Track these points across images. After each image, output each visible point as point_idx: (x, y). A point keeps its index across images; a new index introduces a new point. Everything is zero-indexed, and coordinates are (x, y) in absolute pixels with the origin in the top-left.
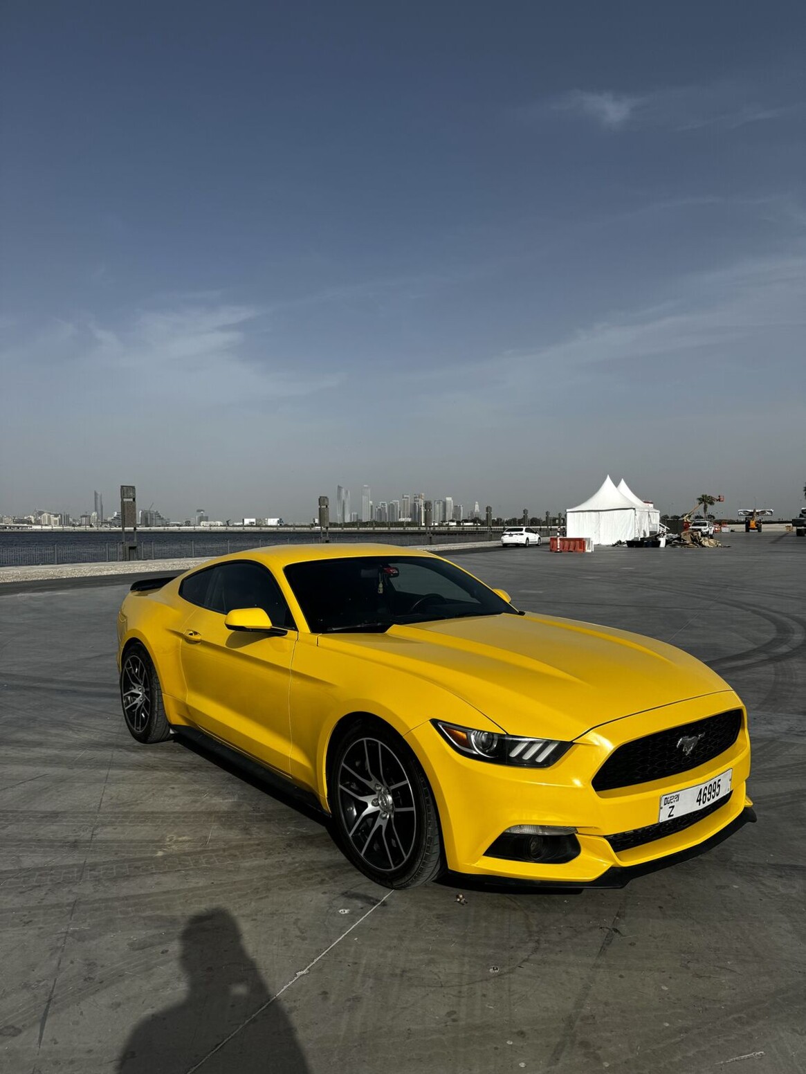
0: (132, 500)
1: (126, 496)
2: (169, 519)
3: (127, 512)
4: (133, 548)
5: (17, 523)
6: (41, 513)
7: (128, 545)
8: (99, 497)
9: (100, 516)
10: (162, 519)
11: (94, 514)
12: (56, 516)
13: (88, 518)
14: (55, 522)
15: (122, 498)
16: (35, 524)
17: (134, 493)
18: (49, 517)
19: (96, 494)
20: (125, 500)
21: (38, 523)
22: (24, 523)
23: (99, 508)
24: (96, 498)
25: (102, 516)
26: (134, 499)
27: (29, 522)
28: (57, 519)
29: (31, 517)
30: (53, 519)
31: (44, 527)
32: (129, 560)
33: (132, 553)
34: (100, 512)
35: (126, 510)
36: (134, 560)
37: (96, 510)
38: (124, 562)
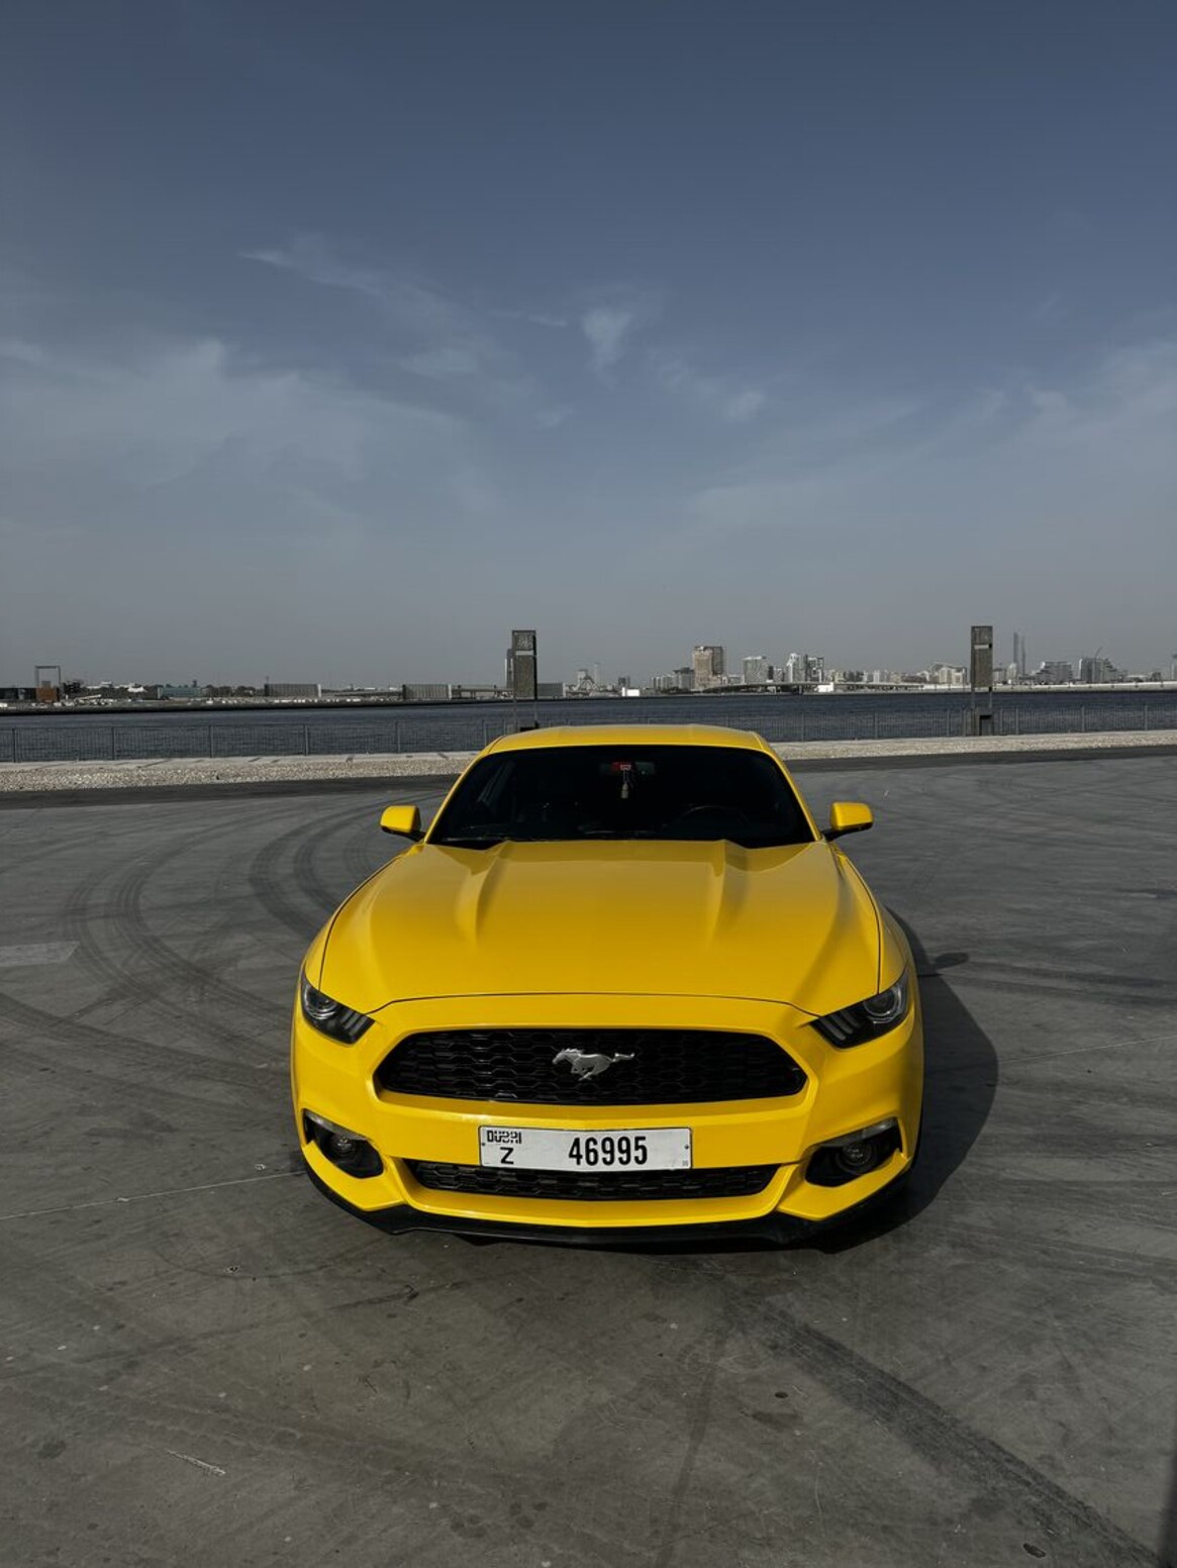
0: (987, 646)
1: (978, 641)
2: (1126, 671)
3: (980, 665)
4: (987, 717)
5: (907, 681)
6: (938, 667)
7: (978, 712)
8: (1020, 640)
9: (1021, 668)
10: (1115, 670)
11: (1012, 666)
12: (959, 670)
13: (1002, 673)
14: (958, 679)
15: (974, 643)
16: (930, 683)
17: (991, 636)
18: (949, 671)
19: (1016, 636)
20: (977, 647)
21: (935, 681)
22: (915, 681)
23: (1020, 657)
24: (1016, 643)
25: (1024, 670)
26: (991, 646)
27: (923, 680)
28: (959, 674)
29: (926, 672)
30: (955, 674)
31: (938, 687)
32: (980, 735)
33: (985, 724)
34: (1021, 663)
35: (978, 662)
36: (987, 734)
37: (1015, 661)
38: (972, 738)
